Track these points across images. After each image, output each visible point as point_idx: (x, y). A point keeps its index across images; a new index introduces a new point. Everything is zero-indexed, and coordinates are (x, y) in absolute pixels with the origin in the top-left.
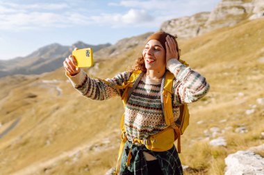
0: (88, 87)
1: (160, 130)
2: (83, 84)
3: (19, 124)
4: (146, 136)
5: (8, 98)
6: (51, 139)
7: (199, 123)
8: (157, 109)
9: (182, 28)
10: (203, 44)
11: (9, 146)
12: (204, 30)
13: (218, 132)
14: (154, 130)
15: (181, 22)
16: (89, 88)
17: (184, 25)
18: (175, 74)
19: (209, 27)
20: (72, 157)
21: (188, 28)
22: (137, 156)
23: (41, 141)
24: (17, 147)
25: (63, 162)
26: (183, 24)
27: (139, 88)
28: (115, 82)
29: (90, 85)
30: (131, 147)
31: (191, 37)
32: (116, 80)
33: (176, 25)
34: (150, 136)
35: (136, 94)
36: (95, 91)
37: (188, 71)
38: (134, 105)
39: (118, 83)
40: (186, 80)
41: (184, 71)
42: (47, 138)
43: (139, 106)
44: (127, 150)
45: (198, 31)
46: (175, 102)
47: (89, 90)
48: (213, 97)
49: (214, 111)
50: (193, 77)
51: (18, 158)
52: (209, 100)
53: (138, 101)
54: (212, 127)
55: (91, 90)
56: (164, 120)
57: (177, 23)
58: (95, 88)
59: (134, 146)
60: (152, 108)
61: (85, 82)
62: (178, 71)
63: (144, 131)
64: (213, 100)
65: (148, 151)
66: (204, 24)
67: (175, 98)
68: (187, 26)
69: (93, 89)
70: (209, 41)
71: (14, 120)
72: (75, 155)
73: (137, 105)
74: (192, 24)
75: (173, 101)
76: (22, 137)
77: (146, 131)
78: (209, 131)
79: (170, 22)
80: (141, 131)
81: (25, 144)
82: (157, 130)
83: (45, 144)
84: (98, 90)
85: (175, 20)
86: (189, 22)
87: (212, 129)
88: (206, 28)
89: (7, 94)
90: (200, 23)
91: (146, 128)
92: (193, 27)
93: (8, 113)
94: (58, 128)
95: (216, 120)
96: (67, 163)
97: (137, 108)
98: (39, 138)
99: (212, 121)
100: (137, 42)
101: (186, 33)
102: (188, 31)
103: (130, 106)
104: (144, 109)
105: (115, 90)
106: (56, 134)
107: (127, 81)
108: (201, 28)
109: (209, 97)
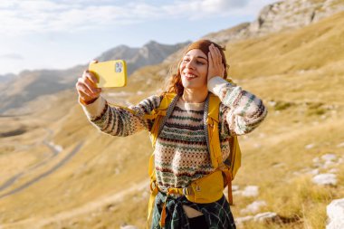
0: (108, 117)
1: (205, 173)
2: (102, 115)
3: (82, 148)
4: (186, 182)
5: (68, 116)
6: (121, 167)
7: (309, 146)
8: (201, 143)
9: (289, 14)
10: (320, 35)
11: (72, 176)
12: (322, 14)
13: (333, 161)
14: (197, 173)
15: (288, 6)
16: (110, 119)
17: (292, 10)
18: (221, 97)
19: (328, 9)
20: (142, 191)
21: (298, 13)
22: (175, 211)
23: (109, 169)
24: (81, 176)
25: (130, 197)
26: (291, 8)
27: (174, 117)
28: (142, 110)
29: (110, 115)
30: (165, 199)
31: (301, 26)
32: (143, 107)
33: (280, 10)
34: (190, 182)
35: (170, 125)
36: (117, 123)
37: (239, 92)
38: (168, 140)
39: (146, 111)
40: (236, 105)
41: (233, 92)
42: (116, 166)
43: (176, 141)
44: (160, 206)
45: (312, 17)
46: (223, 133)
47: (109, 123)
48: (334, 109)
49: (332, 130)
50: (245, 100)
51: (83, 189)
52: (327, 113)
53: (175, 134)
54: (324, 154)
55: (112, 122)
56: (210, 159)
57: (282, 7)
58: (117, 119)
59: (170, 198)
60: (193, 143)
61: (105, 111)
62: (225, 93)
63: (183, 174)
64: (334, 112)
65: (190, 204)
66: (321, 6)
67: (223, 128)
68: (296, 10)
69: (115, 121)
70: (328, 29)
71: (77, 144)
72: (145, 189)
73: (172, 140)
74: (303, 8)
75: (220, 131)
76: (86, 164)
77: (186, 174)
78: (320, 159)
79: (272, 6)
80: (179, 175)
81: (89, 172)
82: (201, 173)
83: (114, 172)
84: (120, 122)
85: (279, 4)
86: (300, 5)
87: (324, 157)
88: (324, 11)
89: (67, 111)
90: (315, 5)
91: (186, 171)
92: (305, 11)
93: (69, 134)
94: (129, 153)
95: (333, 143)
96: (135, 199)
97: (173, 143)
98: (106, 166)
99: (328, 144)
100: (227, 38)
101: (295, 20)
102: (299, 17)
103: (162, 142)
104: (182, 145)
105: (142, 121)
106: (126, 160)
107: (156, 107)
108: (317, 12)
109: (329, 109)
